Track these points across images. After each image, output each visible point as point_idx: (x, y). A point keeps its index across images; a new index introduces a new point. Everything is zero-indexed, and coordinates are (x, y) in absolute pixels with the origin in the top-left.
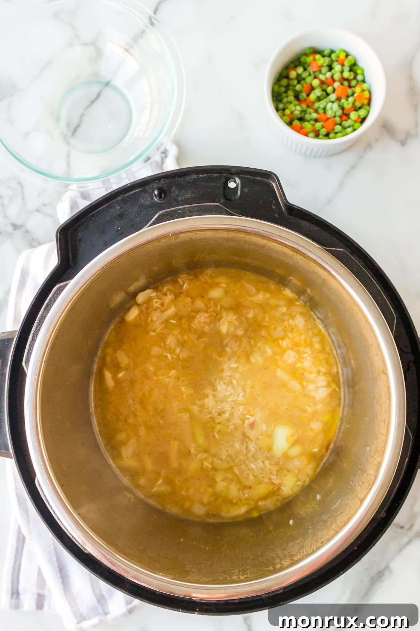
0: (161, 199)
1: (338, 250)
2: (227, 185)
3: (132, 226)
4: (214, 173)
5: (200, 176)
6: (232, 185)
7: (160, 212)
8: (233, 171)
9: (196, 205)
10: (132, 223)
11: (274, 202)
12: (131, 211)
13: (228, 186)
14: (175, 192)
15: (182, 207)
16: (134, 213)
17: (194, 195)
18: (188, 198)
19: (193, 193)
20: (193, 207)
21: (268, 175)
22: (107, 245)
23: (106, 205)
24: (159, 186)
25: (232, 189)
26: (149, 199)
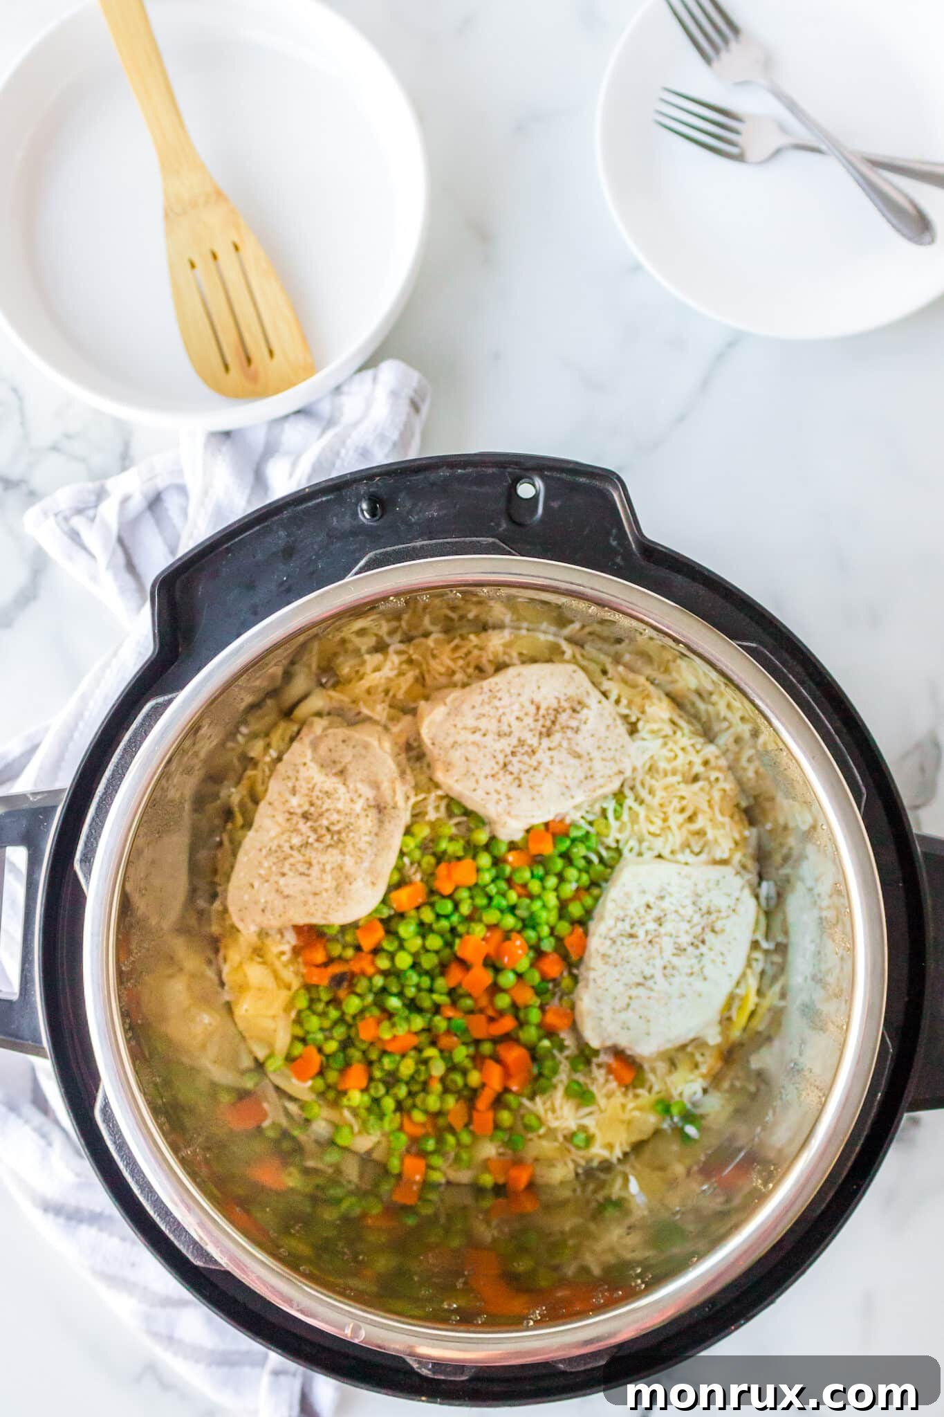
0: (375, 519)
2: (516, 490)
3: (312, 573)
4: (489, 467)
5: (459, 471)
6: (525, 490)
7: (371, 555)
8: (529, 464)
10: (311, 569)
11: (614, 531)
12: (308, 541)
13: (518, 496)
14: (404, 503)
15: (418, 544)
16: (316, 547)
17: (444, 512)
19: (441, 508)
21: (608, 476)
22: (258, 614)
23: (258, 528)
24: (371, 490)
25: (526, 499)
26: (348, 518)
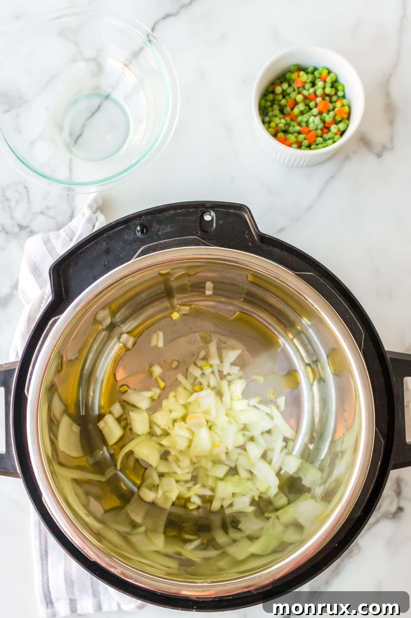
0: (144, 234)
1: (308, 274)
2: (203, 217)
3: (119, 259)
4: (191, 208)
5: (178, 211)
6: (207, 218)
7: (143, 248)
8: (208, 205)
9: (176, 238)
10: (118, 257)
11: (247, 232)
12: (116, 246)
13: (204, 219)
14: (155, 226)
15: (163, 241)
16: (119, 249)
17: (173, 229)
18: (168, 233)
19: (172, 227)
20: (173, 240)
21: (241, 208)
22: (96, 279)
23: (93, 242)
24: (141, 222)
25: (208, 221)
26: (132, 235)
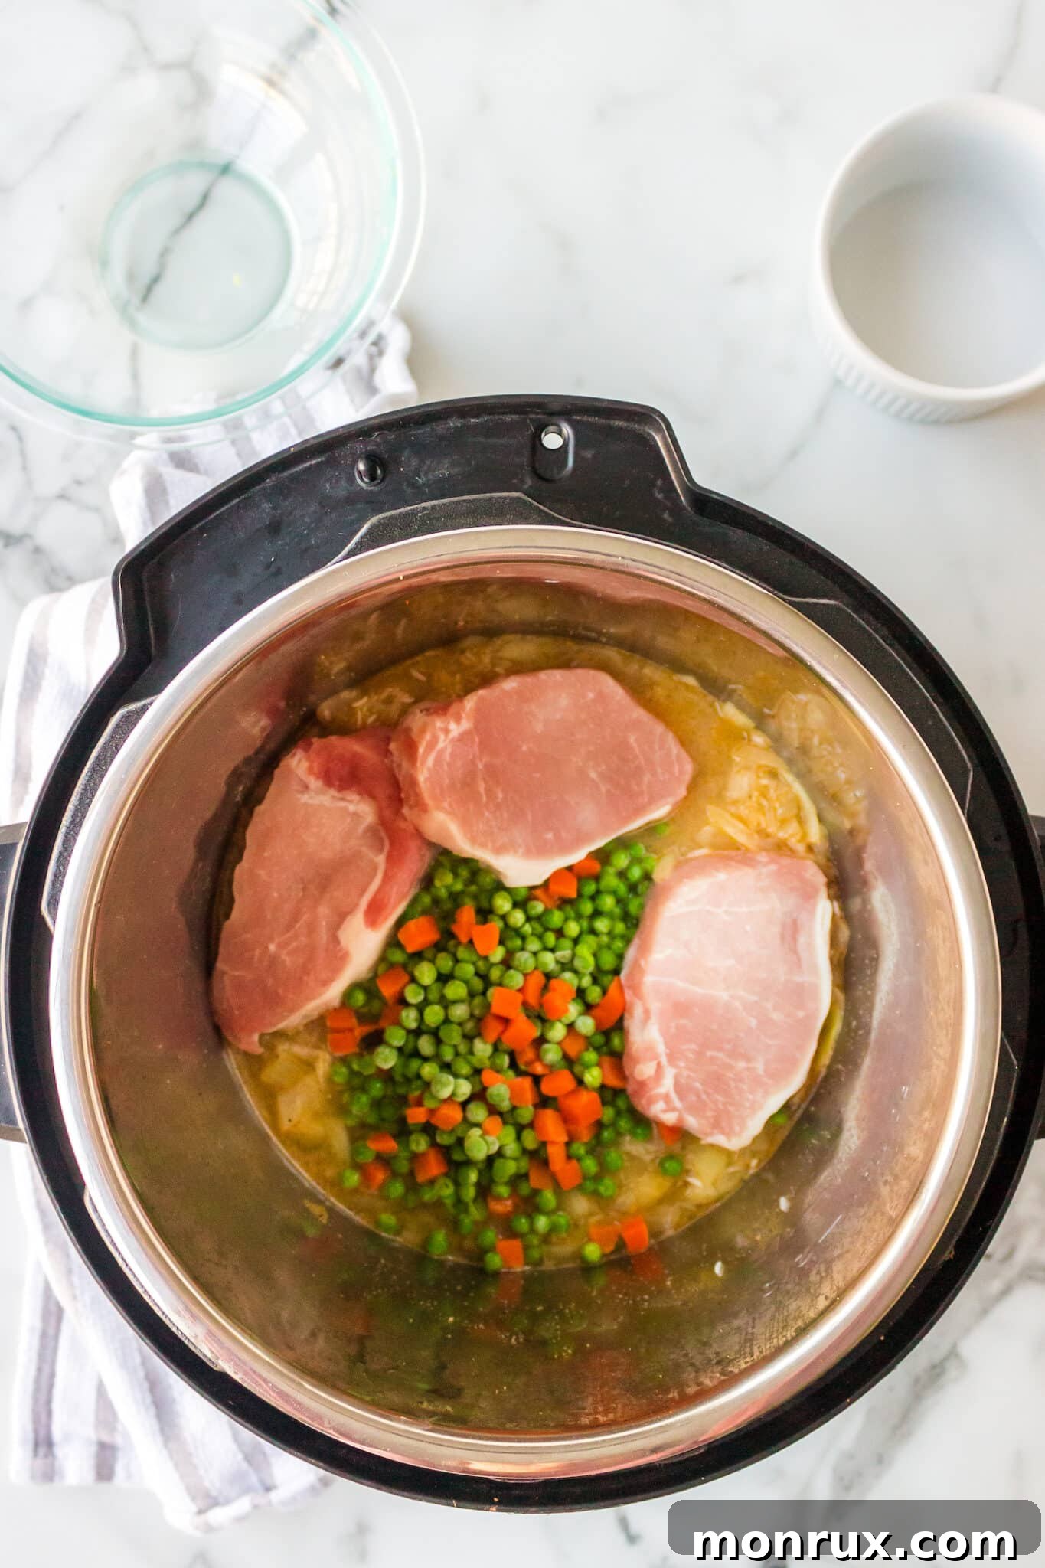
0: (376, 482)
1: (824, 605)
2: (540, 440)
3: (306, 550)
4: (507, 413)
5: (472, 420)
6: (552, 441)
7: (374, 520)
8: (555, 406)
9: (465, 498)
10: (303, 546)
11: (659, 482)
12: (298, 513)
13: (542, 445)
14: (408, 461)
15: (429, 504)
16: (307, 520)
17: (456, 470)
18: (441, 481)
19: (453, 465)
20: (458, 503)
21: (645, 415)
22: (243, 604)
23: (237, 500)
24: (369, 448)
25: (552, 450)
26: (343, 483)
